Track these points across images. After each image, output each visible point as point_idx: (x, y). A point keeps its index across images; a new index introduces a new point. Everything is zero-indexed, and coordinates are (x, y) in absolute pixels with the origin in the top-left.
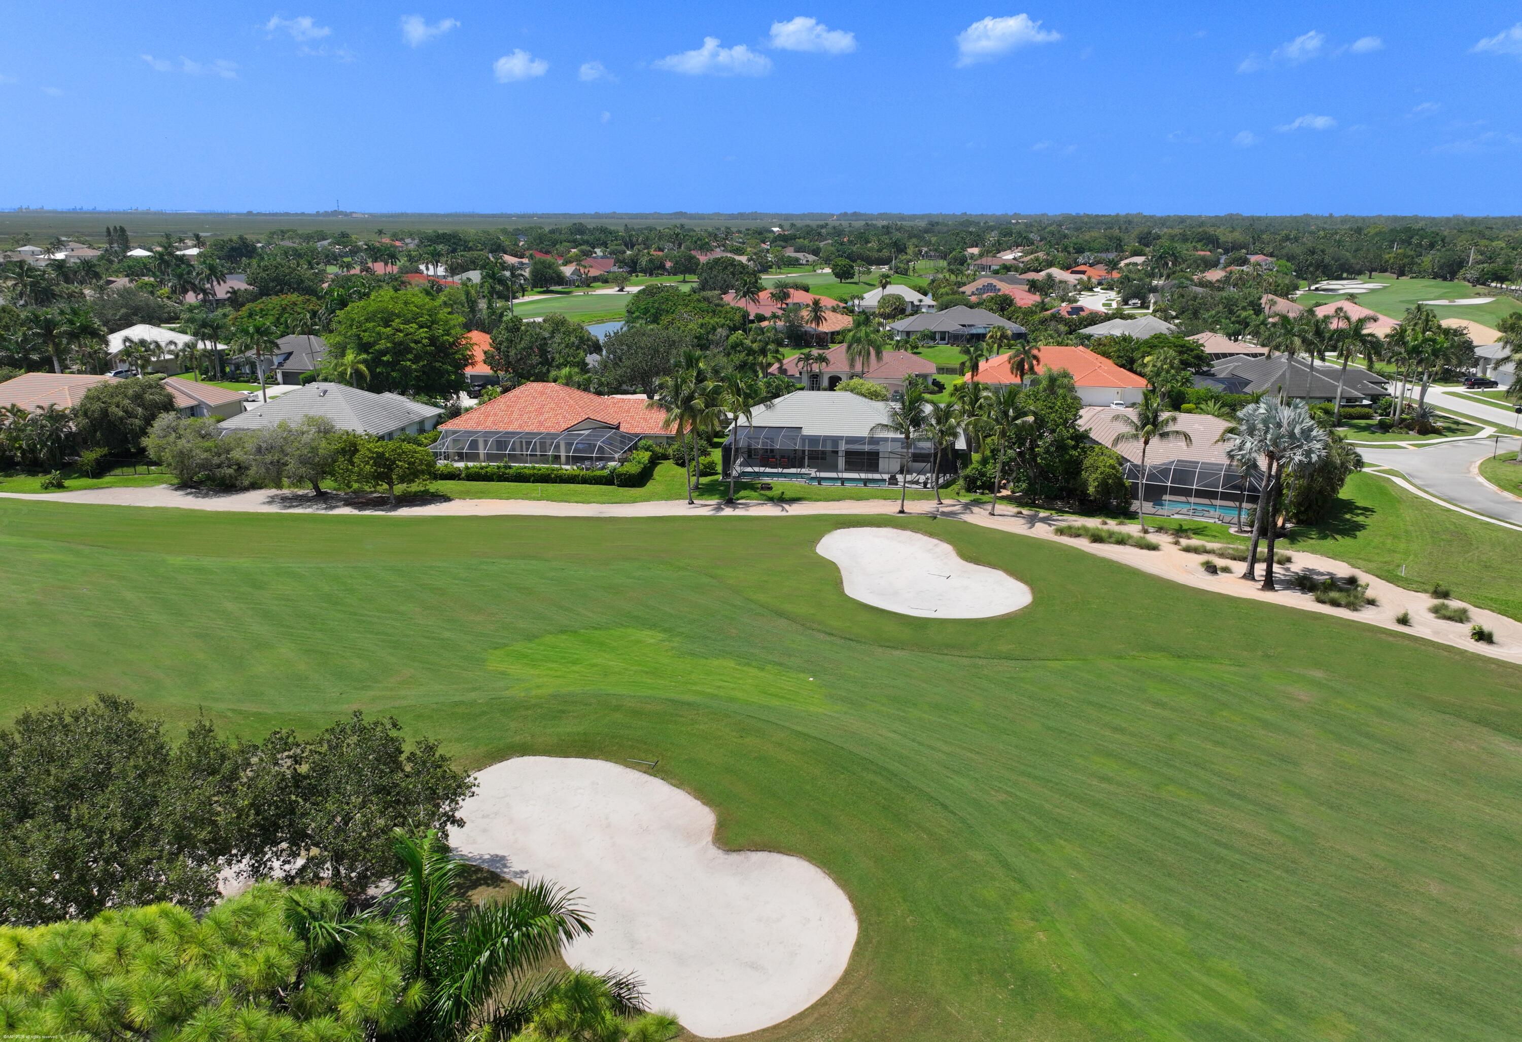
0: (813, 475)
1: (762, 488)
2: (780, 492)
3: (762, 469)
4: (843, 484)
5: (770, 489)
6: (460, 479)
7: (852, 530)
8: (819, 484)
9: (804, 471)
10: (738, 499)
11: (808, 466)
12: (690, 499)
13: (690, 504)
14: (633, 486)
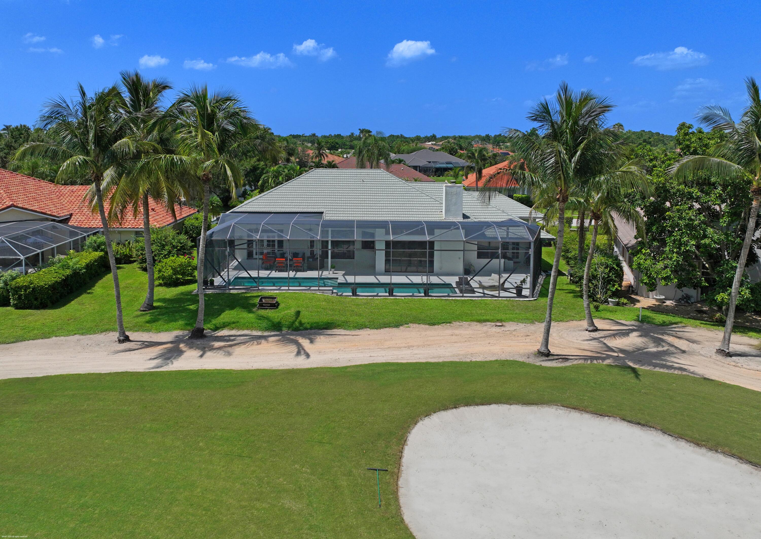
0: (341, 280)
1: (262, 306)
2: (292, 311)
3: (264, 274)
4: (391, 294)
5: (275, 306)
8: (354, 294)
9: (326, 274)
11: (333, 267)
12: (127, 333)
13: (120, 341)
14: (43, 306)
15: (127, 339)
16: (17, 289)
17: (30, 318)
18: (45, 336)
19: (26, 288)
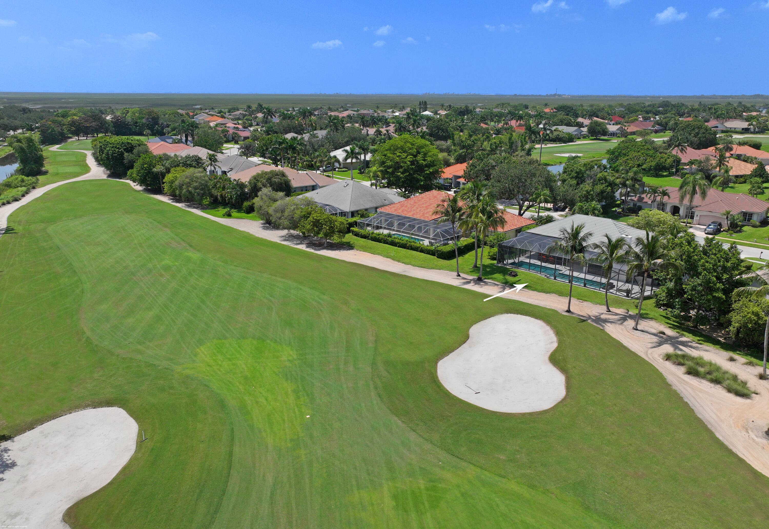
1: (510, 275)
2: (519, 279)
3: (535, 262)
5: (514, 276)
6: (368, 239)
7: (519, 316)
10: (486, 279)
12: (460, 274)
13: (457, 276)
14: (444, 258)
15: (459, 275)
16: (438, 251)
17: (439, 262)
18: (440, 269)
19: (440, 251)
